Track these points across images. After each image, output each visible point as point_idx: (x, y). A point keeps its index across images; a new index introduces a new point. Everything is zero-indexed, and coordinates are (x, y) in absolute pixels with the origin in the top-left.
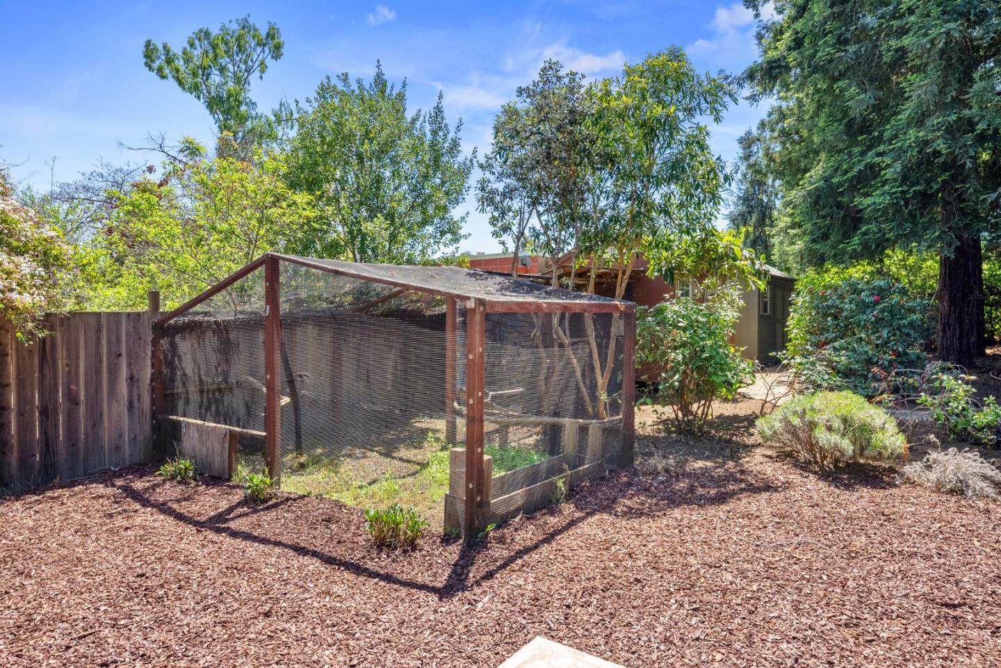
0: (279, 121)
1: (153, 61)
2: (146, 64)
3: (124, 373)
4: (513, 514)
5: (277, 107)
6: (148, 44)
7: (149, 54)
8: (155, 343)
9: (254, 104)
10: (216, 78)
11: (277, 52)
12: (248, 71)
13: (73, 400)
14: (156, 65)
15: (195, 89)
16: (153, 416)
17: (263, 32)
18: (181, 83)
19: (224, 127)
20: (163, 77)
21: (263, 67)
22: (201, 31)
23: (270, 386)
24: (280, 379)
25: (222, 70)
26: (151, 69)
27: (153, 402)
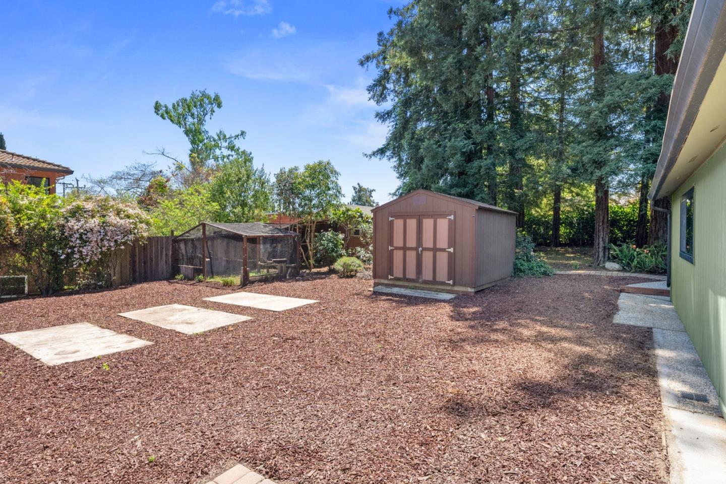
0: (220, 139)
1: (159, 111)
2: (155, 112)
3: (164, 253)
4: (255, 281)
5: (218, 132)
6: (157, 103)
7: (157, 107)
8: (172, 245)
9: (207, 132)
10: (190, 120)
11: (219, 106)
12: (205, 115)
13: (151, 260)
14: (160, 112)
15: (179, 123)
16: (172, 265)
17: (213, 96)
18: (172, 121)
19: (193, 142)
20: (164, 118)
21: (213, 111)
22: (183, 99)
23: (204, 255)
24: (206, 254)
25: (192, 115)
26: (158, 114)
27: (172, 261)
